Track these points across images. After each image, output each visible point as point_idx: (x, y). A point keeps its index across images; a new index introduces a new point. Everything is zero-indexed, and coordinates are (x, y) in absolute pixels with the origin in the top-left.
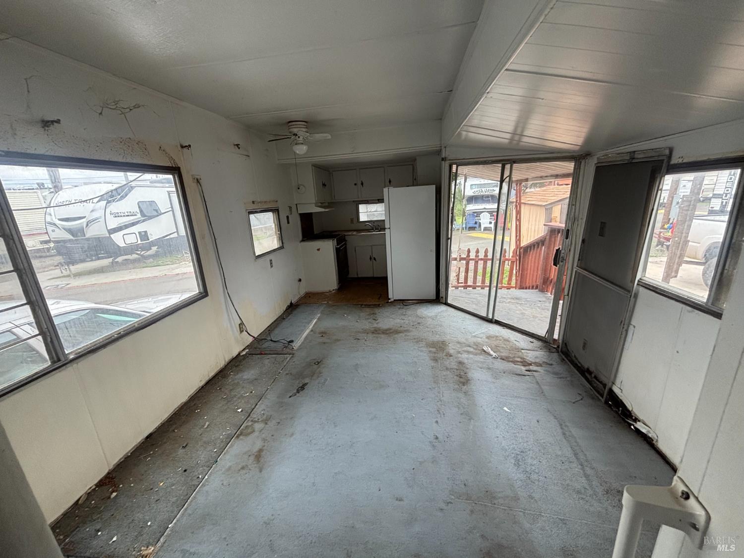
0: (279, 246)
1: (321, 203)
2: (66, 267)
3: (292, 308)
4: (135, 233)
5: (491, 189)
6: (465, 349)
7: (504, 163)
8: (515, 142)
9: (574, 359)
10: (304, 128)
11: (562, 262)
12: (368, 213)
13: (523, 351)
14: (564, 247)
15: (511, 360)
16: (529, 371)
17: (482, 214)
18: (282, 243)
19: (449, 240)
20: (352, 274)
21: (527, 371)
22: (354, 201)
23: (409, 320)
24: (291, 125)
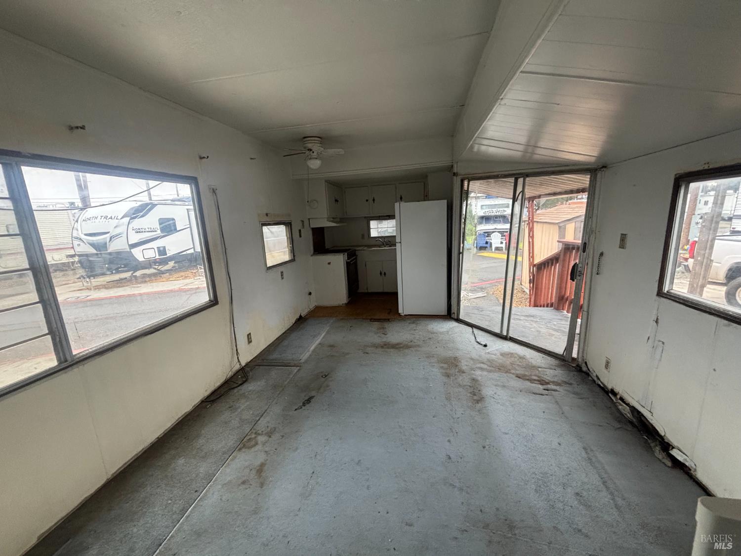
0: (290, 259)
1: (333, 218)
2: (88, 280)
3: (301, 321)
4: (154, 248)
5: (502, 209)
6: (479, 365)
7: (516, 176)
8: (529, 154)
9: (595, 379)
10: (318, 143)
11: (579, 276)
12: (379, 229)
13: (540, 369)
14: (581, 260)
15: (528, 378)
16: (547, 390)
17: (493, 234)
18: (294, 256)
19: (461, 255)
20: (362, 289)
21: (544, 389)
22: (365, 217)
23: (420, 335)
24: (306, 141)
